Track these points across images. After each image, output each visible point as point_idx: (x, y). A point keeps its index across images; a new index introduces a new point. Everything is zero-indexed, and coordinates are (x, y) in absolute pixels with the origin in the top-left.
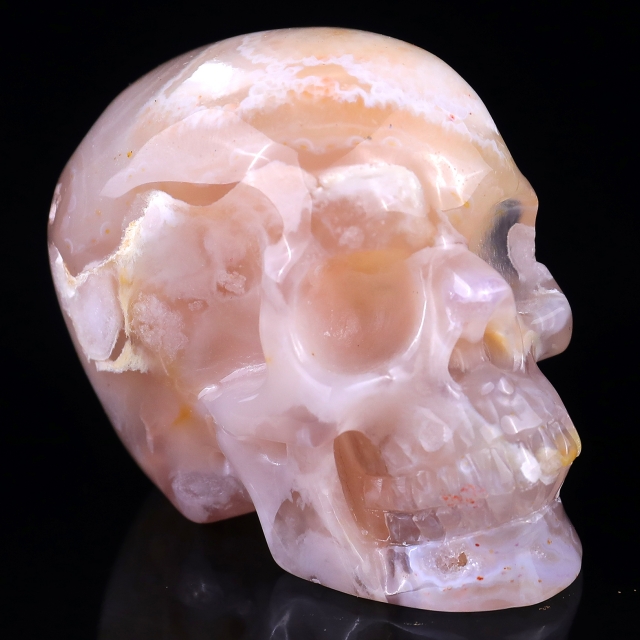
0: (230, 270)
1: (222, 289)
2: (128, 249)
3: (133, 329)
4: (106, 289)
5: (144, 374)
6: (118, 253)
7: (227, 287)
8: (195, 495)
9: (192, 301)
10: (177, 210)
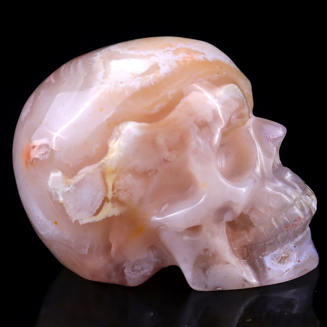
0: (170, 150)
1: (165, 161)
2: (113, 155)
3: (114, 194)
4: (98, 178)
5: (118, 216)
6: (106, 158)
7: (169, 159)
8: (139, 271)
9: (150, 171)
10: (141, 128)
